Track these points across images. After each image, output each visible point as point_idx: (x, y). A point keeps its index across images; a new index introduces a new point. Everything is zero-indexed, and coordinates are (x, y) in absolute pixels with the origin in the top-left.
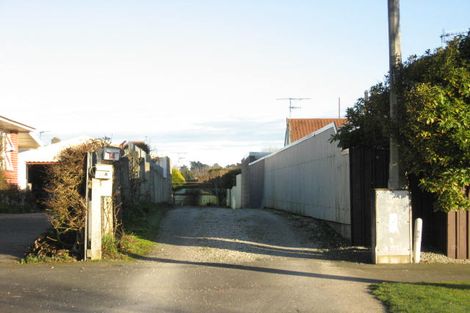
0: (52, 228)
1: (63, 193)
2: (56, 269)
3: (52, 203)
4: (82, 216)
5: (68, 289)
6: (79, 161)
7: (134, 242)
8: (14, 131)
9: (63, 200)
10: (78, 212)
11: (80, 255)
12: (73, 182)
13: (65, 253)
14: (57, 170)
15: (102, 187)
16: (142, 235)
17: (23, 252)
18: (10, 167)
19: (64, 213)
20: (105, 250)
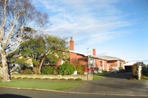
0: (133, 75)
1: (134, 70)
2: (134, 81)
3: (133, 71)
5: (137, 84)
6: (136, 65)
7: (145, 77)
8: (123, 61)
9: (134, 71)
10: (137, 73)
11: (137, 79)
12: (136, 68)
13: (135, 79)
14: (133, 67)
15: (140, 69)
16: (146, 76)
17: (129, 79)
18: (122, 66)
19: (135, 73)
20: (141, 78)
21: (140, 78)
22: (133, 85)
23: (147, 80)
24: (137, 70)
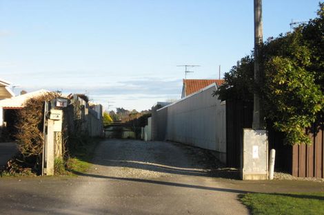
0: (19, 153)
1: (28, 129)
2: (22, 181)
3: (20, 136)
4: (40, 145)
5: (30, 195)
6: (39, 107)
7: (76, 163)
9: (27, 134)
10: (38, 142)
12: (35, 121)
13: (28, 170)
14: (24, 113)
15: (55, 125)
16: (82, 158)
19: (28, 143)
20: (57, 168)
21: (49, 170)
22: (11, 201)
23: (80, 177)
24: (42, 127)
